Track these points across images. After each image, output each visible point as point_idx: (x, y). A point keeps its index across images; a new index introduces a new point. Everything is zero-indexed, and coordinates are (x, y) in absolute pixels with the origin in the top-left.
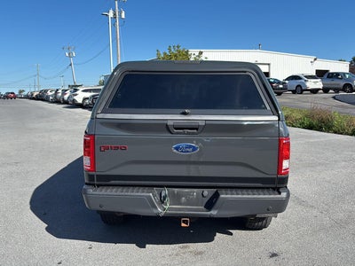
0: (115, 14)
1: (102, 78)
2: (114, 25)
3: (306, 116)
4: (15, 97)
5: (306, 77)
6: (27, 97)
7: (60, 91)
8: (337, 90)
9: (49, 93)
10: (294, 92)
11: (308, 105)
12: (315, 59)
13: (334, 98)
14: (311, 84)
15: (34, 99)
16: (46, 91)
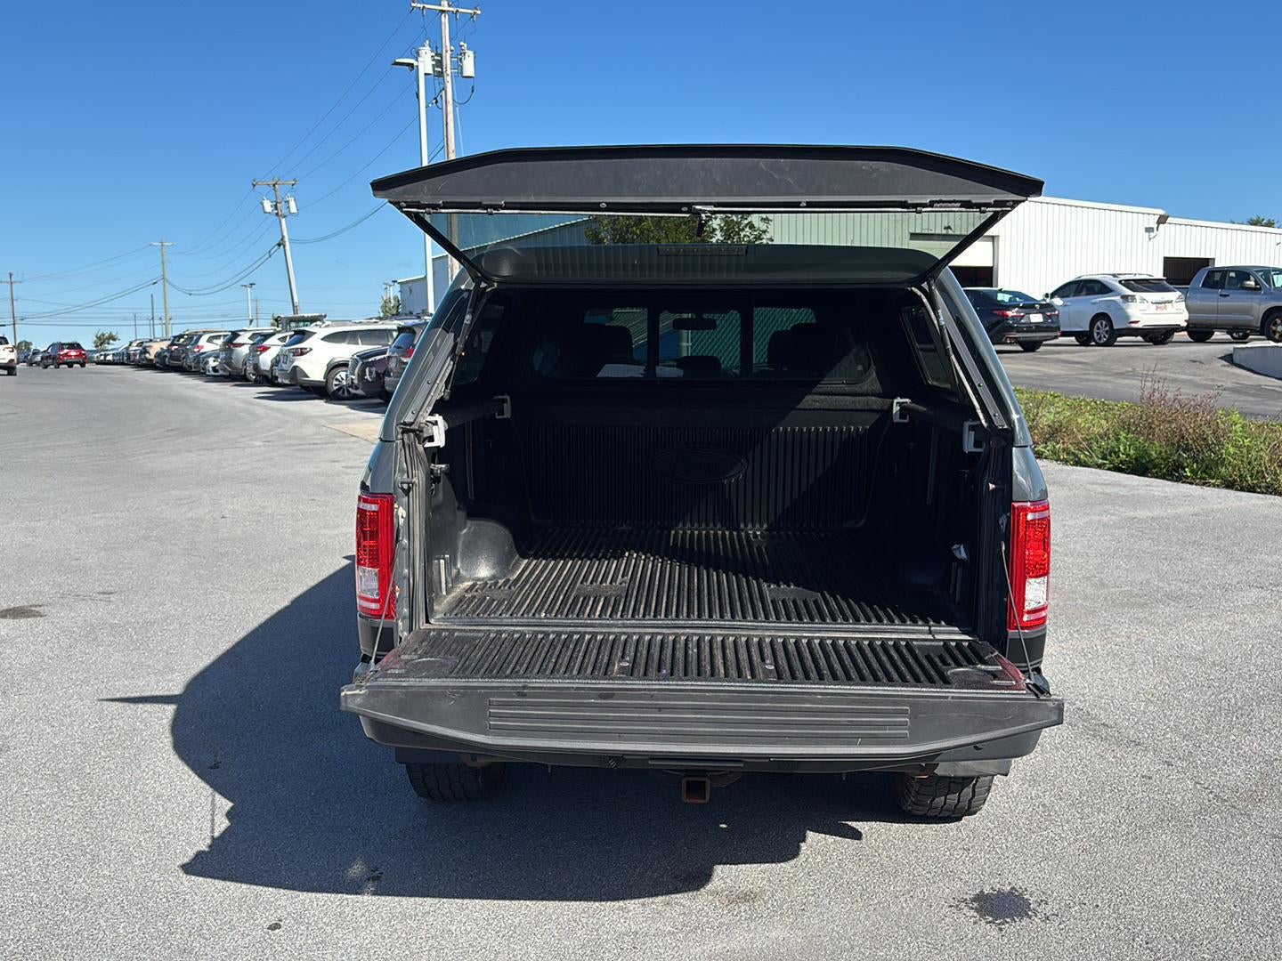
0: (439, 63)
1: (394, 292)
2: (436, 100)
3: (1126, 426)
4: (83, 360)
5: (1127, 283)
6: (125, 360)
7: (244, 338)
8: (1240, 332)
9: (206, 346)
10: (1084, 339)
11: (1132, 387)
12: (1162, 220)
13: (1229, 358)
14: (1146, 311)
15: (149, 365)
16: (193, 338)
